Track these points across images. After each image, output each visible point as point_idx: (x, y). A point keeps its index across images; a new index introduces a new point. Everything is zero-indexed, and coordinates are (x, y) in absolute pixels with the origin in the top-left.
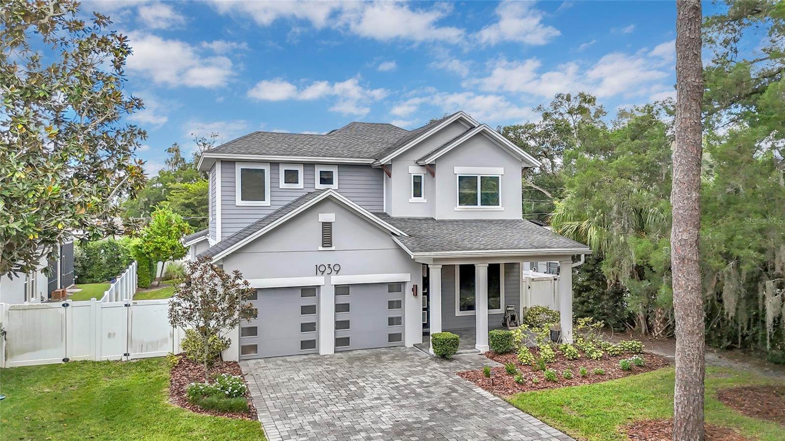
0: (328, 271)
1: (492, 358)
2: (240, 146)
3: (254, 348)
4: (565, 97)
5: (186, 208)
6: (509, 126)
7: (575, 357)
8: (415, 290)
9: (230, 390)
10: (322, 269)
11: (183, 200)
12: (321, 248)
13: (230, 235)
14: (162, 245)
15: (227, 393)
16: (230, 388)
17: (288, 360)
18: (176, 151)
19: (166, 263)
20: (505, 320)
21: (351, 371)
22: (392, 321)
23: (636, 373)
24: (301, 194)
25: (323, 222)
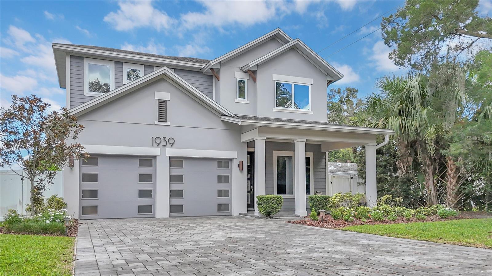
0: (163, 143)
3: (94, 209)
8: (241, 166)
10: (158, 141)
12: (156, 123)
22: (220, 193)
25: (158, 100)
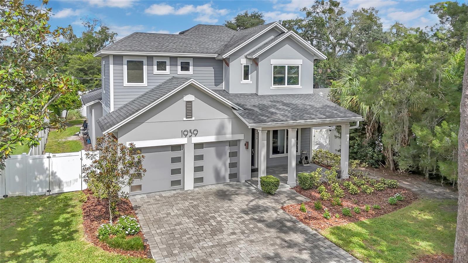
0: (190, 134)
1: (300, 192)
2: (126, 44)
3: (139, 187)
4: (321, 3)
5: (80, 72)
6: (286, 20)
7: (356, 193)
8: (247, 144)
9: (129, 231)
10: (186, 133)
11: (78, 66)
12: (185, 119)
13: (120, 106)
14: (66, 99)
15: (127, 232)
16: (129, 229)
17: (164, 195)
18: (70, 30)
19: (68, 111)
20: (301, 160)
21: (208, 206)
22: (231, 165)
23: (400, 206)
24: (168, 78)
25: (186, 101)
